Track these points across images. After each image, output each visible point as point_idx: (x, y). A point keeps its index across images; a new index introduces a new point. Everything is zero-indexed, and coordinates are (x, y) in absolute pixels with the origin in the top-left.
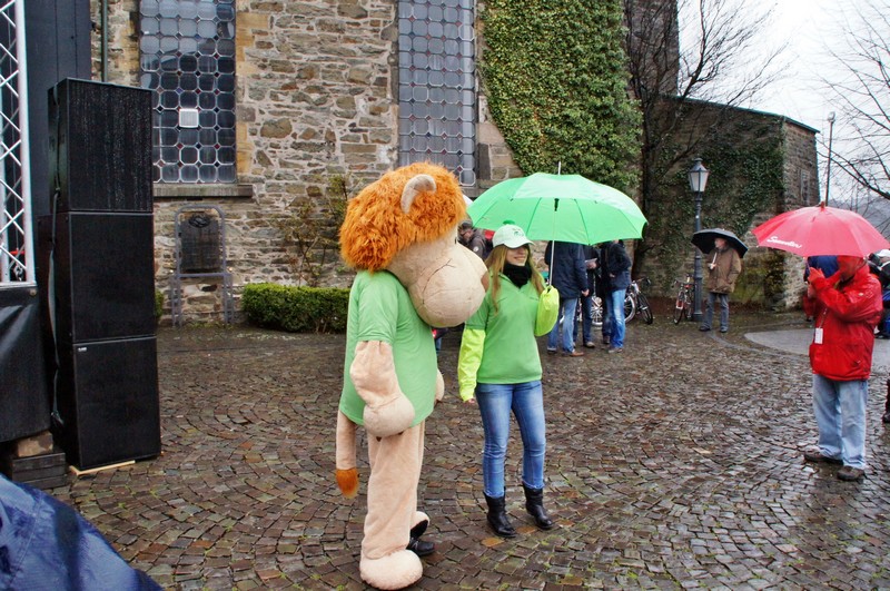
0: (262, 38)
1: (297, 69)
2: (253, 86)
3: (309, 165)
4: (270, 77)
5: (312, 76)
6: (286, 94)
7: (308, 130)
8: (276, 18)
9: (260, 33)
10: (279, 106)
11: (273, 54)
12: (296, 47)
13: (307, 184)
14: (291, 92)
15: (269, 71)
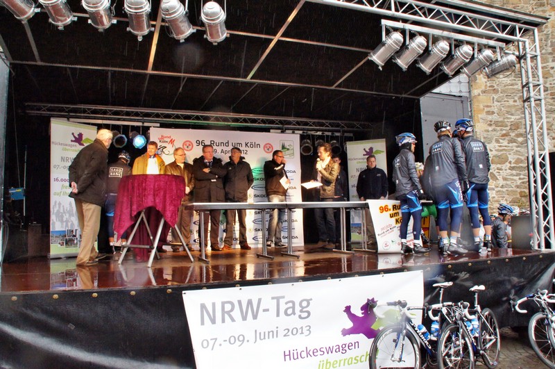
0: (489, 109)
1: (509, 124)
2: (485, 136)
3: (520, 179)
4: (494, 130)
5: (518, 128)
6: (504, 139)
7: (518, 159)
8: (496, 97)
9: (488, 106)
10: (500, 146)
11: (495, 117)
12: (508, 112)
13: (519, 190)
14: (507, 138)
15: (493, 127)
